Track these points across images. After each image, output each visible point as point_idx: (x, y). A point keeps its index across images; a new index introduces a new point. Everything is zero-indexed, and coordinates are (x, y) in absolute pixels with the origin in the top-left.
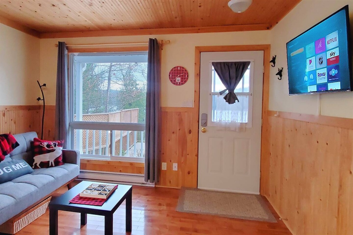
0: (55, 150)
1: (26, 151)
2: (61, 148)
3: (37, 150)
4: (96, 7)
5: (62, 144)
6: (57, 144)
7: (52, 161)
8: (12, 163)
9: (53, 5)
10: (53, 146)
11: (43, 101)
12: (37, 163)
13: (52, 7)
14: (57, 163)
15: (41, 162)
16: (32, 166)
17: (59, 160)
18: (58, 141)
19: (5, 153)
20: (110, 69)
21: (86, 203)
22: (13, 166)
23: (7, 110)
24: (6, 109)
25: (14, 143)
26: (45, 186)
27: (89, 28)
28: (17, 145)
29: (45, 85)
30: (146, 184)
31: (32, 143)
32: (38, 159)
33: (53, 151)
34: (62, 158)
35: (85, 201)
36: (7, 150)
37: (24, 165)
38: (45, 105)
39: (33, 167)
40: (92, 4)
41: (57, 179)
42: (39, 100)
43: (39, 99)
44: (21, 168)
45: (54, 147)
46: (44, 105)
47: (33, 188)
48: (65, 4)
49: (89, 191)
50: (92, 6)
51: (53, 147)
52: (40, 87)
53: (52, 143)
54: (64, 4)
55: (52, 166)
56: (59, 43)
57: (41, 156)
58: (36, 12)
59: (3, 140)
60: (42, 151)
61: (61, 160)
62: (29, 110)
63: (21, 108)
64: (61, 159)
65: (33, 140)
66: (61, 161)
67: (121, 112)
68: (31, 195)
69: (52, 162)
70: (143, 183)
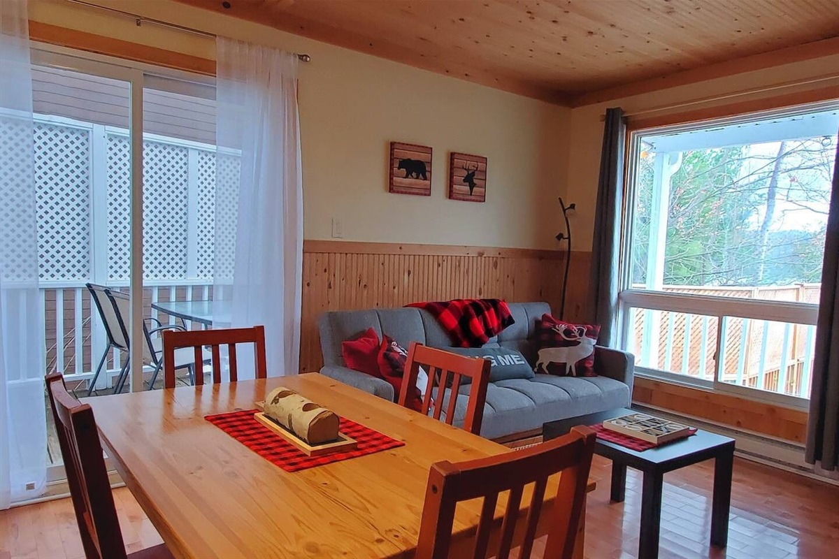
0: (580, 342)
1: (526, 337)
2: (594, 342)
3: (545, 337)
4: (684, 13)
5: (595, 332)
6: (585, 330)
7: (571, 364)
8: (498, 353)
9: (591, 33)
10: (577, 334)
11: (567, 240)
12: (542, 363)
13: (589, 37)
14: (582, 370)
15: (551, 362)
16: (533, 366)
17: (587, 365)
18: (589, 326)
19: (490, 333)
20: (777, 167)
21: (610, 440)
22: (499, 357)
23: (500, 256)
24: (500, 254)
25: (506, 317)
26: (549, 404)
27: (679, 64)
28: (511, 321)
29: (573, 206)
30: (812, 471)
31: (538, 323)
32: (547, 355)
33: (576, 343)
34: (592, 362)
35: (609, 437)
36: (493, 328)
37: (518, 361)
38: (571, 250)
39: (536, 370)
40: (673, 8)
41: (575, 399)
42: (559, 240)
43: (560, 236)
44: (513, 363)
45: (579, 337)
46: (569, 251)
47: (526, 402)
48: (612, 23)
49: (624, 423)
50: (674, 12)
51: (575, 336)
52: (564, 211)
53: (575, 328)
54: (612, 26)
55: (570, 375)
56: (608, 110)
57: (552, 350)
58: (559, 54)
59: (488, 309)
60: (554, 341)
61: (591, 365)
62: (540, 260)
63: (525, 253)
64: (590, 363)
65: (540, 318)
66: (591, 369)
67: (798, 289)
68: (521, 411)
69: (571, 367)
70: (801, 468)
